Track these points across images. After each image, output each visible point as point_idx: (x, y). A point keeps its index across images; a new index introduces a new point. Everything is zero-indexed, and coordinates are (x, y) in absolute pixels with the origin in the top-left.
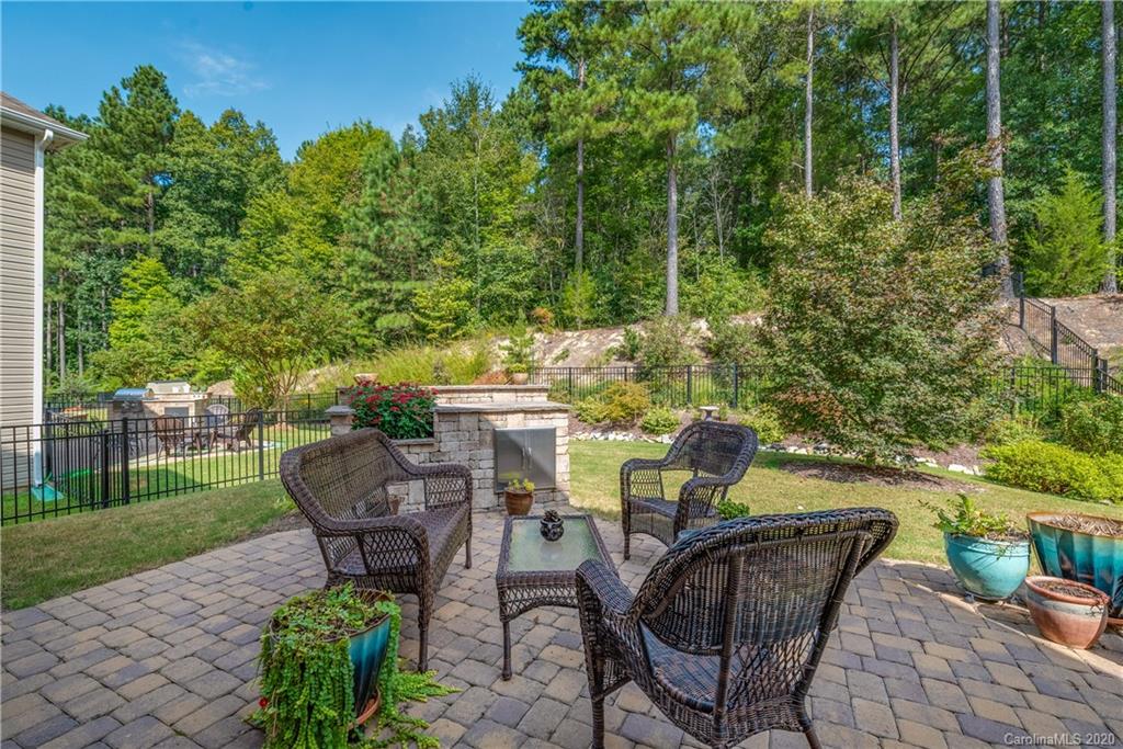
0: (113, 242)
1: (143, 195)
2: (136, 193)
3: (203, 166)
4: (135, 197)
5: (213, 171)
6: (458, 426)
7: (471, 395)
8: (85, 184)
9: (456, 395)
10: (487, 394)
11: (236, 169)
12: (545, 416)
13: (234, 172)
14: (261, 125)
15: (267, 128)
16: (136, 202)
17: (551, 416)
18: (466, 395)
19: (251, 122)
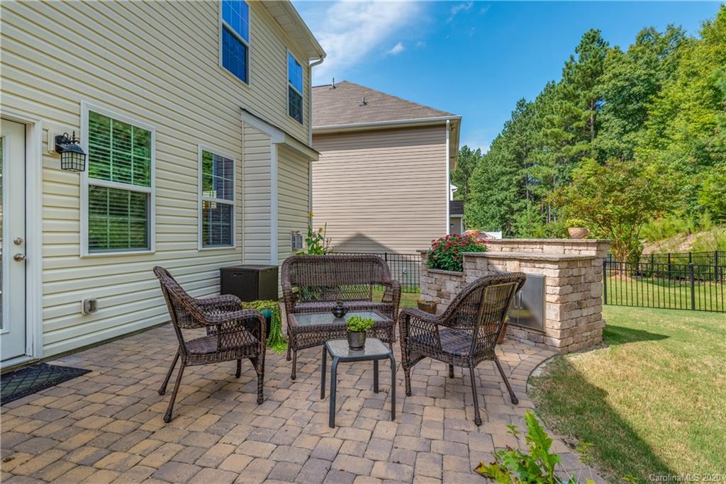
0: (570, 153)
1: (586, 118)
2: (581, 118)
3: (619, 83)
4: (581, 120)
5: (627, 83)
6: (475, 266)
7: (527, 246)
8: (556, 123)
9: (515, 246)
10: (538, 246)
11: (644, 74)
12: (537, 265)
13: (642, 78)
14: (670, 28)
15: (676, 27)
16: (582, 124)
17: (542, 265)
18: (523, 246)
19: (662, 30)
